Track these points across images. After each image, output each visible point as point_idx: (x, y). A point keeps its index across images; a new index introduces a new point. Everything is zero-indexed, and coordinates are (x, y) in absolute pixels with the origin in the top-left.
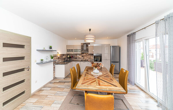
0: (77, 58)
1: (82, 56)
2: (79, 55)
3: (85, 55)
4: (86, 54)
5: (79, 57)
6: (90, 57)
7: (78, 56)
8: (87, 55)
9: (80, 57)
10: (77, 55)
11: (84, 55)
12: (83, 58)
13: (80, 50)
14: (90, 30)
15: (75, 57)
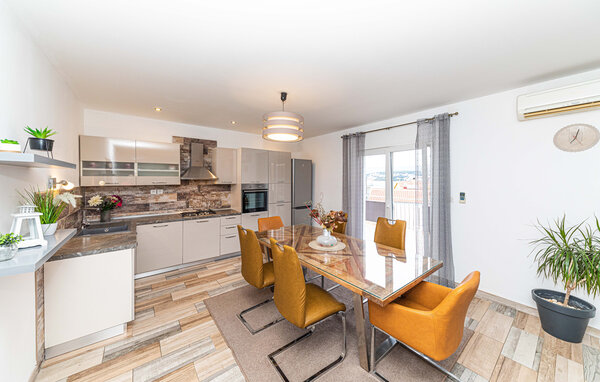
0: (152, 207)
1: (181, 197)
2: (161, 192)
3: (195, 188)
4: (199, 187)
5: (165, 198)
6: (215, 198)
7: (156, 197)
8: (205, 189)
9: (170, 198)
10: (153, 192)
11: (188, 191)
12: (183, 203)
13: (172, 169)
14: (284, 96)
15: (140, 201)
